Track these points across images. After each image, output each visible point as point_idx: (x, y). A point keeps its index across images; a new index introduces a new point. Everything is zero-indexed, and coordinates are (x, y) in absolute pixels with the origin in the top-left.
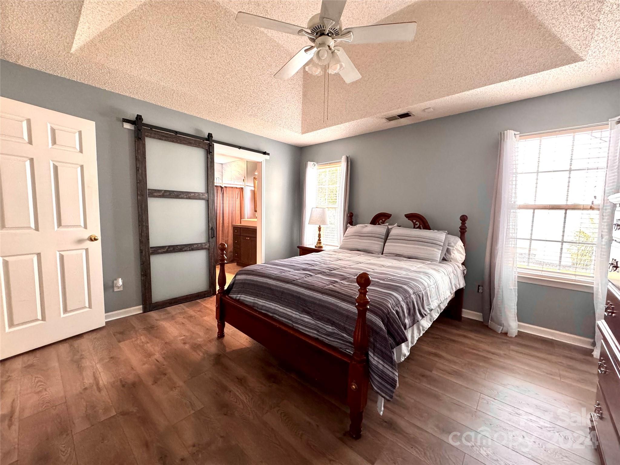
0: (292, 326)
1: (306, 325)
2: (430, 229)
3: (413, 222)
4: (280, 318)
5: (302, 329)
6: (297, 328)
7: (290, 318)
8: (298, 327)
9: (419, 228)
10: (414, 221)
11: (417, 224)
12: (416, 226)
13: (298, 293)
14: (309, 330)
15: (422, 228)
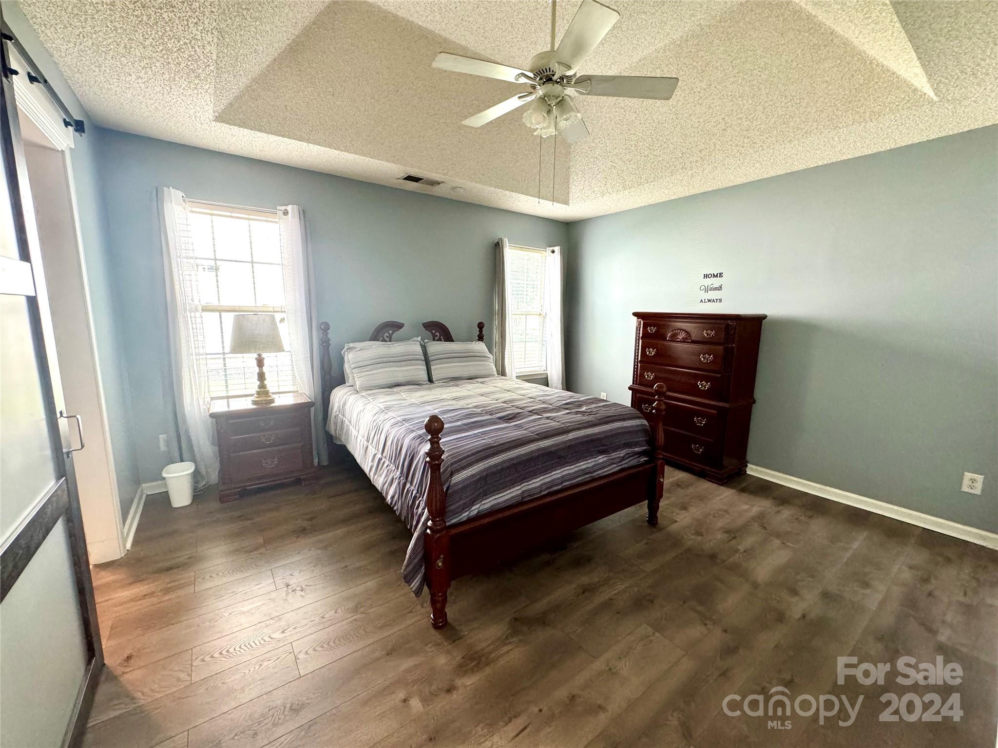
0: (591, 478)
1: (602, 466)
2: (453, 341)
3: (432, 333)
4: (574, 481)
5: (603, 472)
6: (597, 476)
7: (584, 472)
8: (598, 474)
9: (440, 340)
10: (434, 332)
11: (437, 336)
12: (436, 338)
13: (588, 436)
14: (609, 468)
15: (443, 340)
